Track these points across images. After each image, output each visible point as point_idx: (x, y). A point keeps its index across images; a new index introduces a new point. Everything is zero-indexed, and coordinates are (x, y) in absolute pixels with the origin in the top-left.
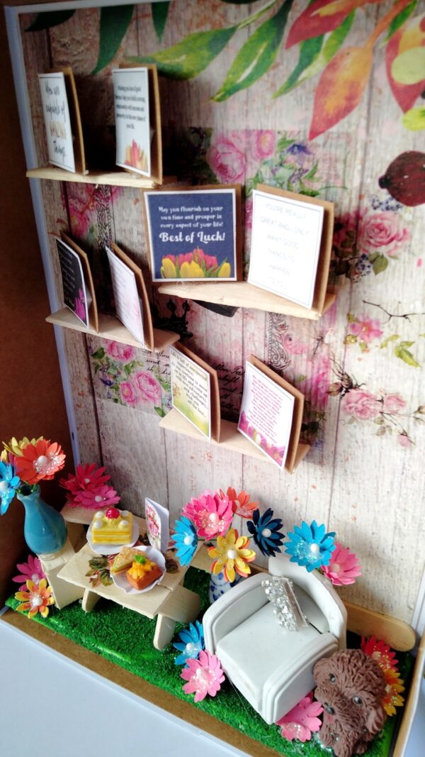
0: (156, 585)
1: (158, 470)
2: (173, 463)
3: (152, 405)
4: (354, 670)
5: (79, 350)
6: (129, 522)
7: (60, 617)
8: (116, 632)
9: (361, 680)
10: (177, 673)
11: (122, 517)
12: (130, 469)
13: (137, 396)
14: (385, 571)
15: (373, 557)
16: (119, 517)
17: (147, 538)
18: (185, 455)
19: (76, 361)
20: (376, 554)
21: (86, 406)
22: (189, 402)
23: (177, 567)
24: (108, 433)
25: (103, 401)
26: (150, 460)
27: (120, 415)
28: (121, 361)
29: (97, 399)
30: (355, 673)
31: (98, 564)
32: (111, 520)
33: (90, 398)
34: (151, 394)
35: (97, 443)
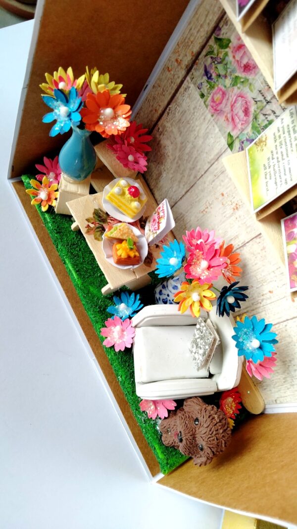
0: (130, 269)
1: (189, 176)
2: (205, 183)
3: (229, 129)
4: (214, 433)
5: (208, 21)
6: (141, 206)
7: (53, 218)
8: (83, 258)
9: (214, 442)
10: (104, 316)
11: (139, 198)
12: (170, 154)
13: (224, 110)
14: (284, 376)
15: (285, 364)
16: (137, 198)
17: (145, 222)
18: (219, 187)
19: (197, 30)
20: (289, 366)
21: (174, 76)
22: (264, 165)
23: (152, 262)
24: (175, 114)
25: (192, 86)
26: (190, 165)
27: (196, 110)
28: (237, 68)
29: (188, 78)
30: (213, 435)
31: (100, 217)
32: (129, 196)
33: (183, 72)
34: (237, 120)
35: (160, 112)
